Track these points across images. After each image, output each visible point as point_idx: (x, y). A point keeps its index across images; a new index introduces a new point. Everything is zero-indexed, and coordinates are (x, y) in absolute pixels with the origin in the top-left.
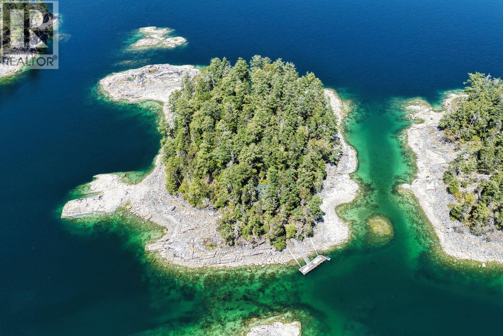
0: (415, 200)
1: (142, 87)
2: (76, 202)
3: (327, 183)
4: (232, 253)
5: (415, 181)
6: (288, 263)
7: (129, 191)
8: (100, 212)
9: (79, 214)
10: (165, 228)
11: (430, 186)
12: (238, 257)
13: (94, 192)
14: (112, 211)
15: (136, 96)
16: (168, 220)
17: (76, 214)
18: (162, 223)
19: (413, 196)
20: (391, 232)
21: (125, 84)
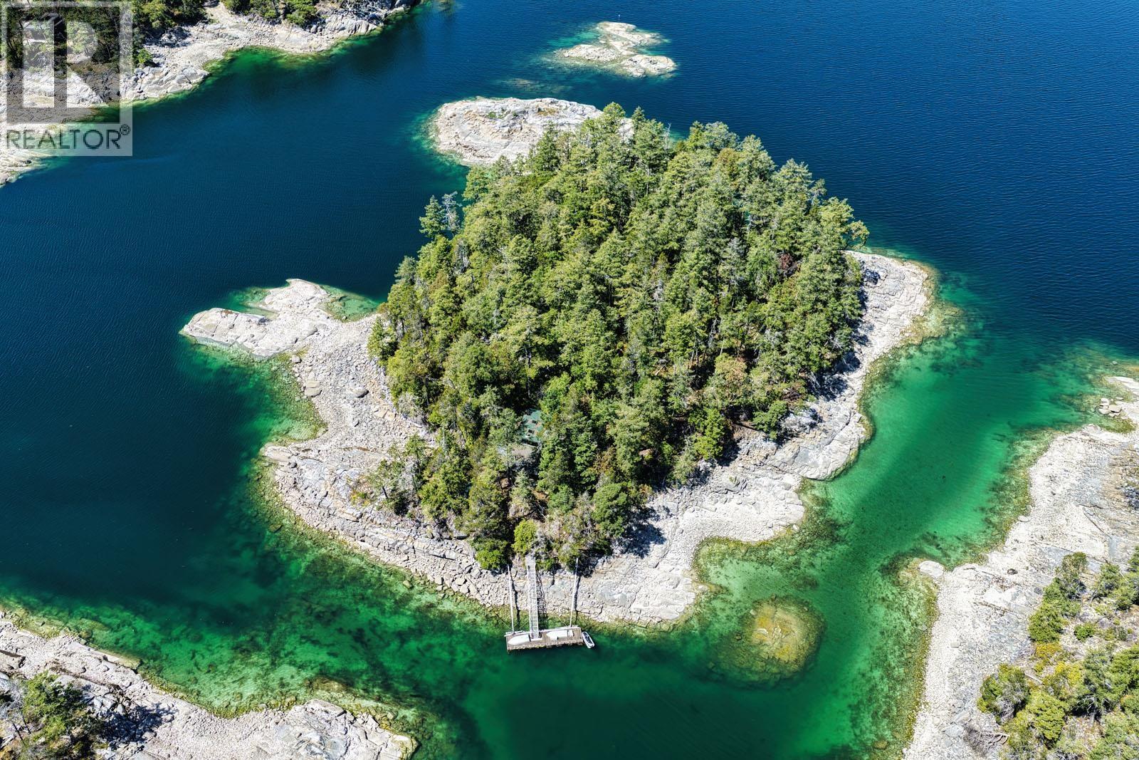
0: (929, 614)
1: (504, 137)
2: (219, 314)
3: (722, 476)
4: (391, 530)
5: (968, 565)
6: (495, 608)
7: (321, 331)
8: (245, 348)
9: (210, 337)
10: (325, 425)
11: (995, 596)
12: (399, 544)
13: (264, 307)
14: (264, 355)
15: (481, 152)
16: (339, 414)
17: (204, 335)
18: (326, 413)
19: (930, 604)
20: (796, 660)
21: (477, 123)
